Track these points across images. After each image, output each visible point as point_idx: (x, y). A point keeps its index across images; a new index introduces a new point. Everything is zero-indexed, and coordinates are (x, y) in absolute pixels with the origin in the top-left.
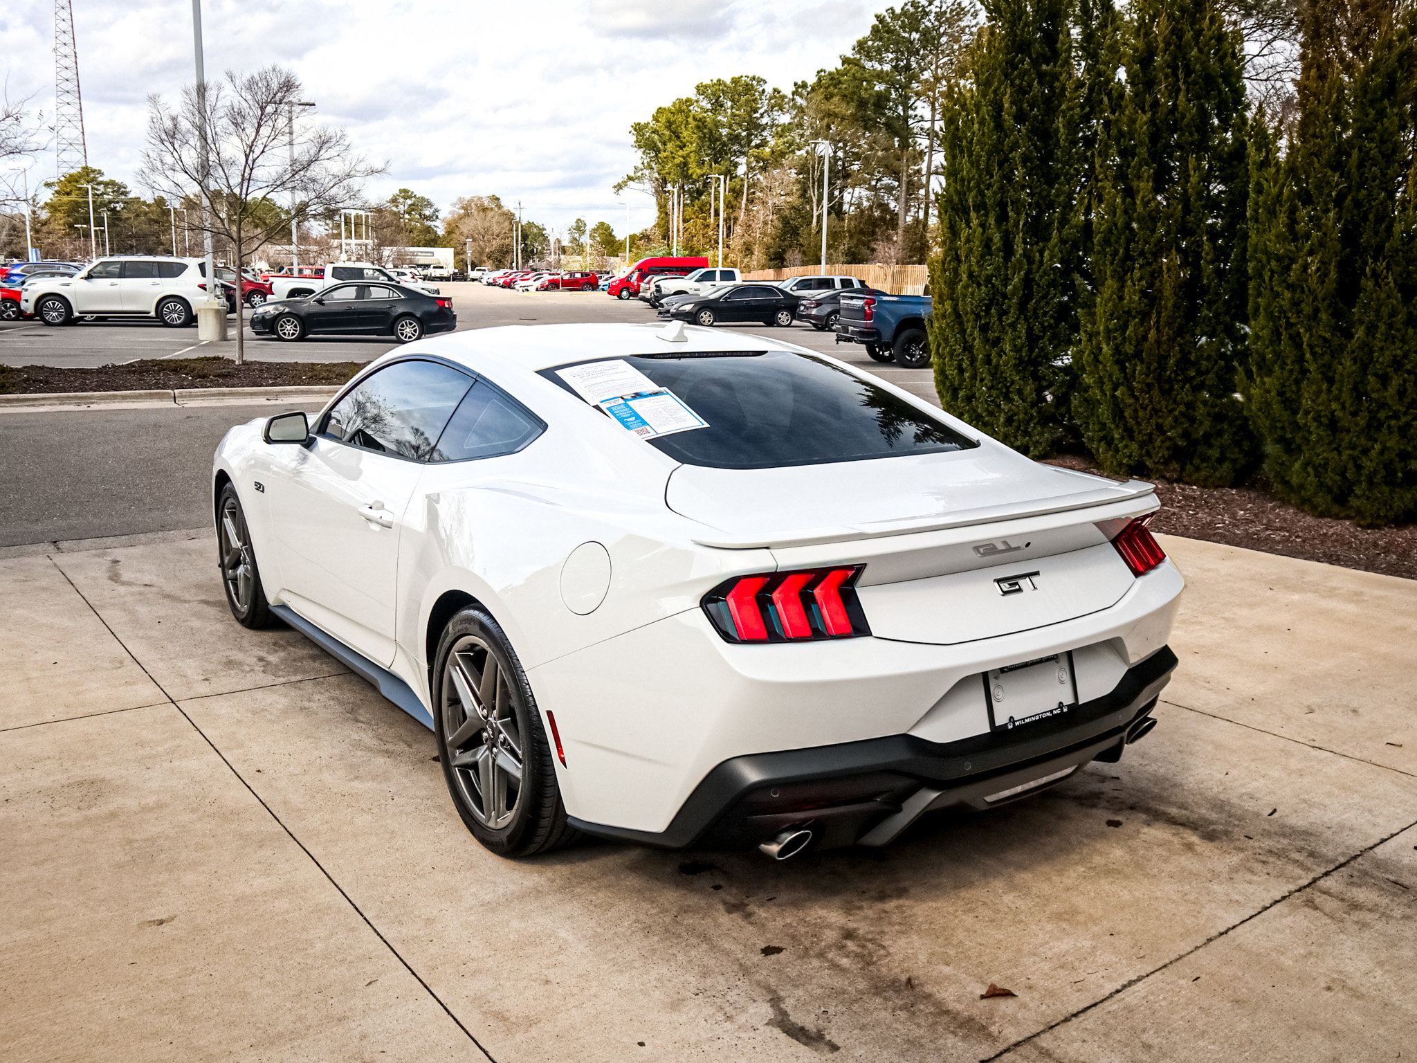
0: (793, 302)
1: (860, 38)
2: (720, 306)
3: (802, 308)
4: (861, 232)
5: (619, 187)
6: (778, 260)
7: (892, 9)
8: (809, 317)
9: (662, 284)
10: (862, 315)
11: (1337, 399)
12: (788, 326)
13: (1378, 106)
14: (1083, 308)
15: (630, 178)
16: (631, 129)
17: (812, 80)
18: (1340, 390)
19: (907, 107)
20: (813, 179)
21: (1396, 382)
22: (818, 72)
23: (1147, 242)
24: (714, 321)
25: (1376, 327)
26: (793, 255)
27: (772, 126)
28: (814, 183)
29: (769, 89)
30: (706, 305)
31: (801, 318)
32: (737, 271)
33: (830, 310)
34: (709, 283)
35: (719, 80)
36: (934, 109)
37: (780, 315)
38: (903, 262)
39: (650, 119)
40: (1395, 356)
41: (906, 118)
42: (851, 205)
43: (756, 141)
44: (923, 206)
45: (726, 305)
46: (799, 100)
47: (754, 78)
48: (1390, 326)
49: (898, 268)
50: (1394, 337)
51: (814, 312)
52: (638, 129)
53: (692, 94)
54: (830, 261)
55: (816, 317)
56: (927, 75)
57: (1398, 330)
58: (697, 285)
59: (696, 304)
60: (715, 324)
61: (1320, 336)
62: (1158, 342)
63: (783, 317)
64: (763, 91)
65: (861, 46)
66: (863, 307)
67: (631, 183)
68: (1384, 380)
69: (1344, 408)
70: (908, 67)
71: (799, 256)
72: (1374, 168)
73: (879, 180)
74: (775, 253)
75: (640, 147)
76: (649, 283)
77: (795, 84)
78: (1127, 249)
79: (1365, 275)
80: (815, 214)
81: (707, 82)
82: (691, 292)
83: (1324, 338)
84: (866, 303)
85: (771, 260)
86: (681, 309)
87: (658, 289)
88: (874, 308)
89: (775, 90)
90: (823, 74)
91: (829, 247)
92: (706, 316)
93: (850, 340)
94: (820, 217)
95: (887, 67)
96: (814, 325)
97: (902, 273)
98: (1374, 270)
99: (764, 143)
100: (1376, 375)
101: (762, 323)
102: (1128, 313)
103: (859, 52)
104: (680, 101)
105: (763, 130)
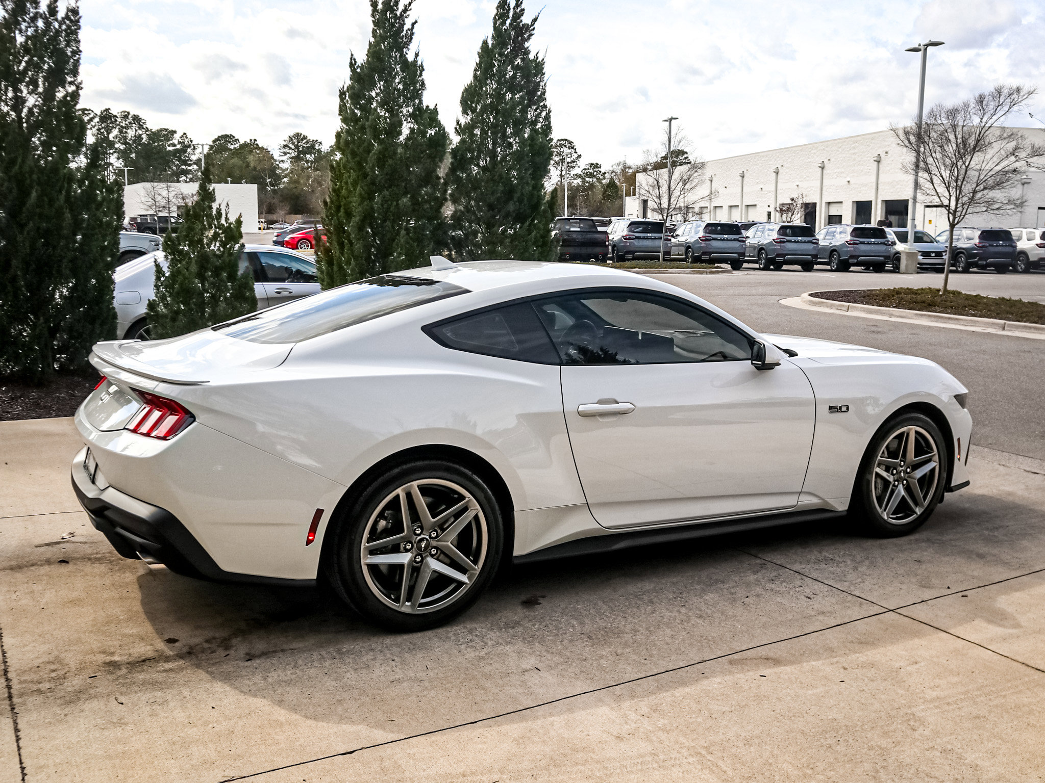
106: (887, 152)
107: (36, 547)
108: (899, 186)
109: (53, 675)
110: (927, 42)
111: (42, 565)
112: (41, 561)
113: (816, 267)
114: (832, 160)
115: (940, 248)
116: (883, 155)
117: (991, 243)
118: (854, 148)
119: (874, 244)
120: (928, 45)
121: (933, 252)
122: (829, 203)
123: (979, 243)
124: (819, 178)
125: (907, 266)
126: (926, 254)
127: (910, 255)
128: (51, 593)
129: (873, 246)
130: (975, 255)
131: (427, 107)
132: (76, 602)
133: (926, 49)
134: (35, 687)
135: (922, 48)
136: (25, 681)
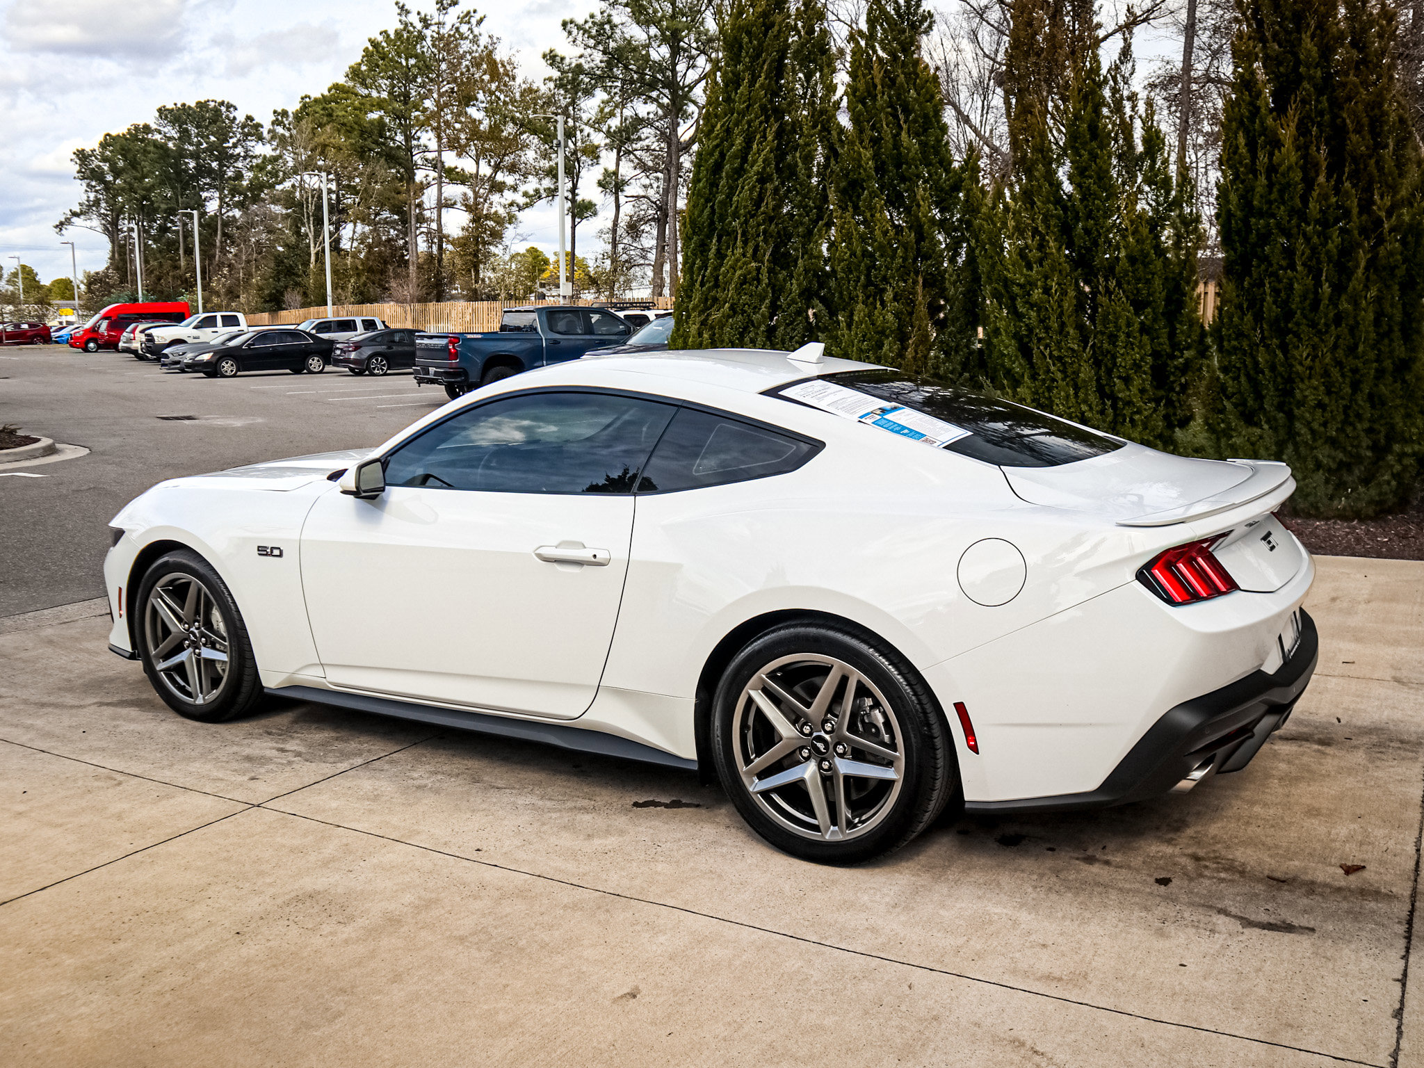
0: (324, 346)
1: (353, 64)
2: (243, 354)
3: (338, 352)
4: (370, 270)
5: (60, 226)
6: (275, 303)
7: (386, 32)
8: (347, 361)
9: (154, 332)
10: (446, 355)
11: (1085, 401)
12: (321, 372)
13: (1088, 147)
14: (823, 333)
15: (75, 214)
16: (74, 157)
17: (293, 107)
18: (1086, 395)
19: (408, 138)
20: (308, 213)
21: (1137, 382)
22: (302, 98)
23: (888, 268)
24: (238, 370)
25: (1116, 336)
26: (292, 296)
27: (245, 158)
28: (308, 218)
29: (241, 118)
30: (224, 353)
31: (337, 362)
32: (241, 316)
33: (370, 353)
34: (210, 330)
35: (184, 105)
36: (439, 138)
37: (310, 361)
38: (423, 300)
39: (96, 146)
40: (1135, 360)
41: (409, 149)
42: (352, 239)
43: (230, 173)
44: (436, 240)
45: (250, 352)
46: (280, 130)
47: (222, 103)
48: (1128, 335)
49: (418, 306)
50: (1132, 344)
51: (353, 356)
52: (82, 156)
53: (151, 119)
54: (337, 301)
55: (355, 361)
56: (428, 104)
57: (1135, 338)
58: (196, 332)
59: (215, 353)
60: (239, 373)
61: (1070, 348)
62: (914, 358)
63: (315, 363)
64: (235, 118)
65: (355, 73)
66: (447, 346)
67: (74, 219)
68: (1127, 380)
69: (1091, 409)
70: (407, 95)
71: (299, 298)
72: (1096, 202)
73: (377, 214)
74: (270, 295)
75: (83, 178)
76: (133, 331)
77: (275, 112)
78: (868, 276)
79: (1100, 293)
80: (313, 251)
81: (170, 106)
82: (190, 340)
83: (1073, 350)
84: (450, 342)
85: (266, 302)
86: (197, 359)
87: (150, 338)
88: (458, 346)
89: (249, 118)
90: (308, 100)
91: (335, 287)
92: (227, 367)
93: (432, 381)
94: (320, 256)
95: (384, 95)
96: (352, 370)
97: (424, 312)
98: (1107, 288)
99: (239, 176)
100: (1119, 377)
101: (288, 371)
102: (882, 333)
103: (352, 79)
104: (137, 128)
105: (235, 162)
107: (1313, 930)
109: (1384, 750)
111: (1326, 885)
112: (1321, 895)
128: (1337, 834)
132: (1312, 812)
134: (1404, 745)
136: (1412, 751)
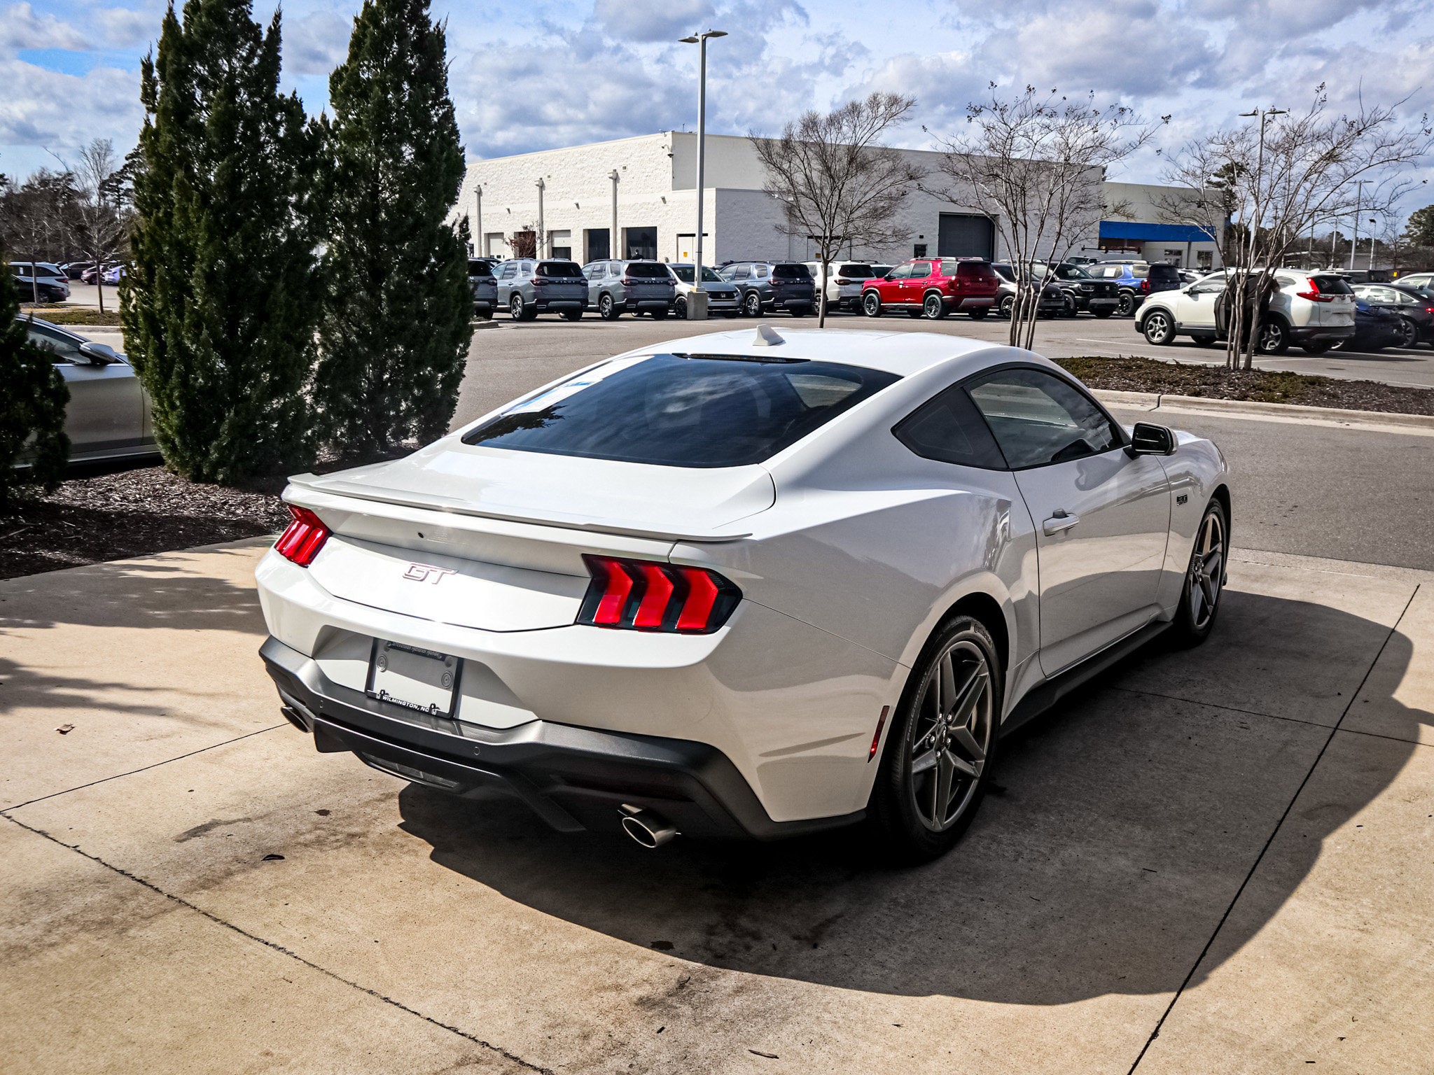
106: (625, 168)
108: (643, 210)
110: (708, 32)
113: (585, 315)
114: (554, 176)
115: (729, 287)
116: (620, 172)
117: (787, 279)
118: (581, 161)
119: (656, 283)
120: (707, 36)
121: (723, 293)
122: (552, 232)
123: (774, 280)
124: (538, 200)
125: (696, 310)
126: (715, 295)
127: (695, 296)
129: (653, 287)
130: (769, 296)
131: (282, 96)
133: (704, 41)
135: (699, 38)
